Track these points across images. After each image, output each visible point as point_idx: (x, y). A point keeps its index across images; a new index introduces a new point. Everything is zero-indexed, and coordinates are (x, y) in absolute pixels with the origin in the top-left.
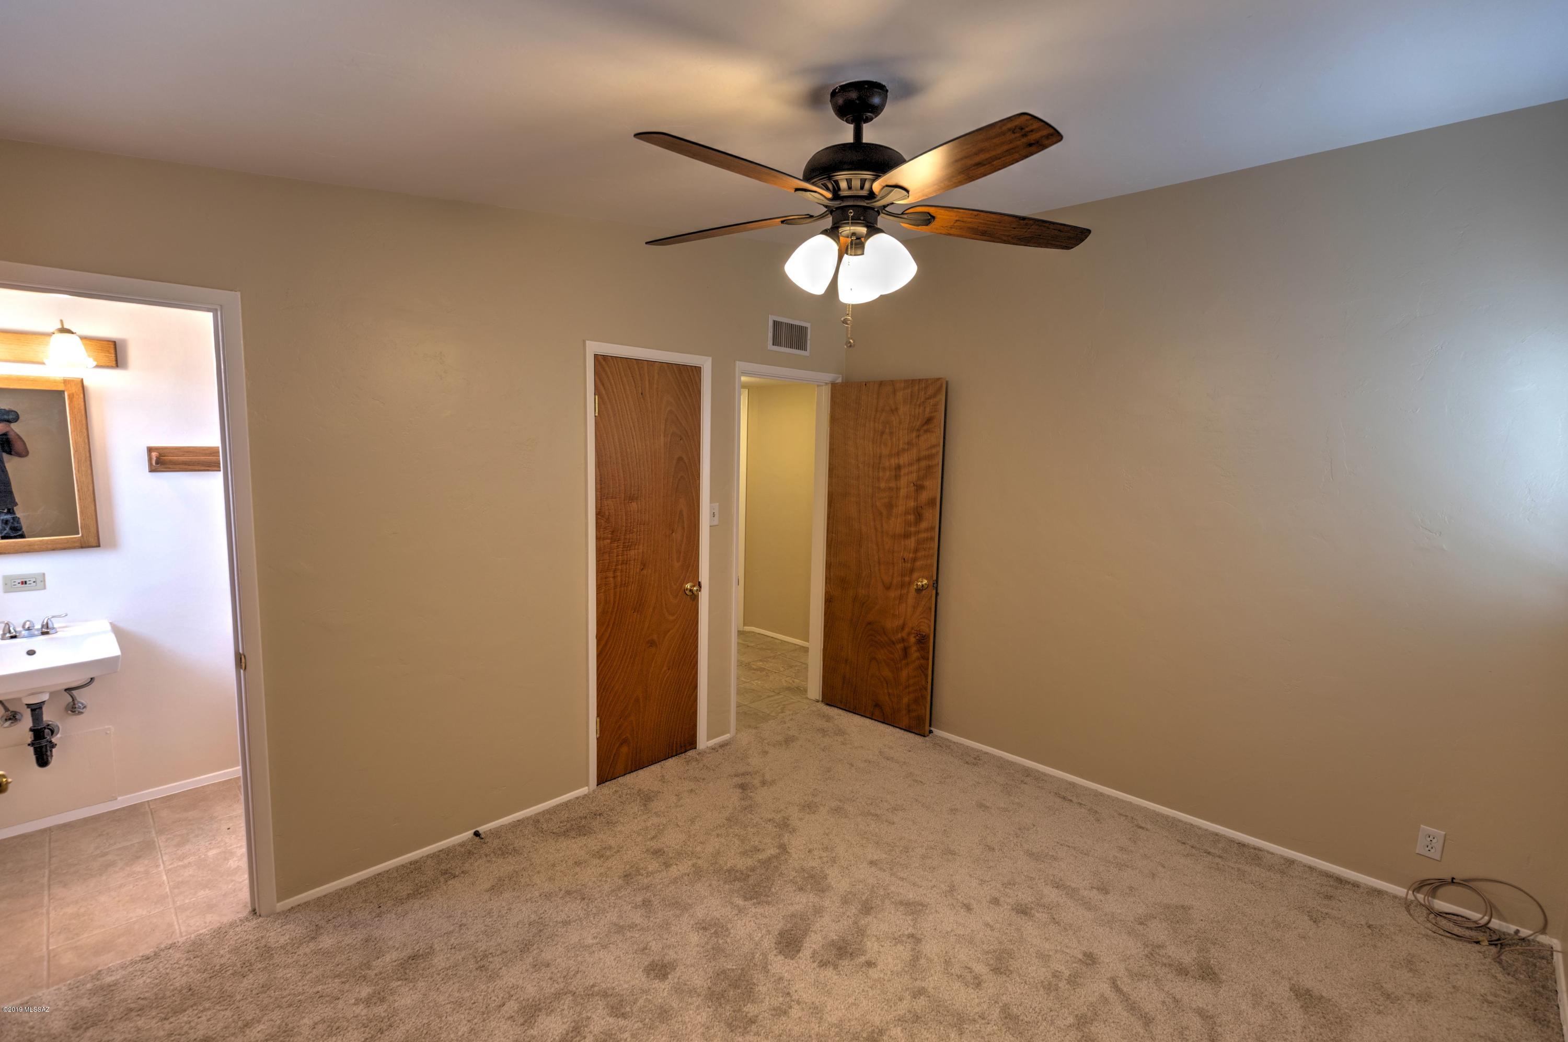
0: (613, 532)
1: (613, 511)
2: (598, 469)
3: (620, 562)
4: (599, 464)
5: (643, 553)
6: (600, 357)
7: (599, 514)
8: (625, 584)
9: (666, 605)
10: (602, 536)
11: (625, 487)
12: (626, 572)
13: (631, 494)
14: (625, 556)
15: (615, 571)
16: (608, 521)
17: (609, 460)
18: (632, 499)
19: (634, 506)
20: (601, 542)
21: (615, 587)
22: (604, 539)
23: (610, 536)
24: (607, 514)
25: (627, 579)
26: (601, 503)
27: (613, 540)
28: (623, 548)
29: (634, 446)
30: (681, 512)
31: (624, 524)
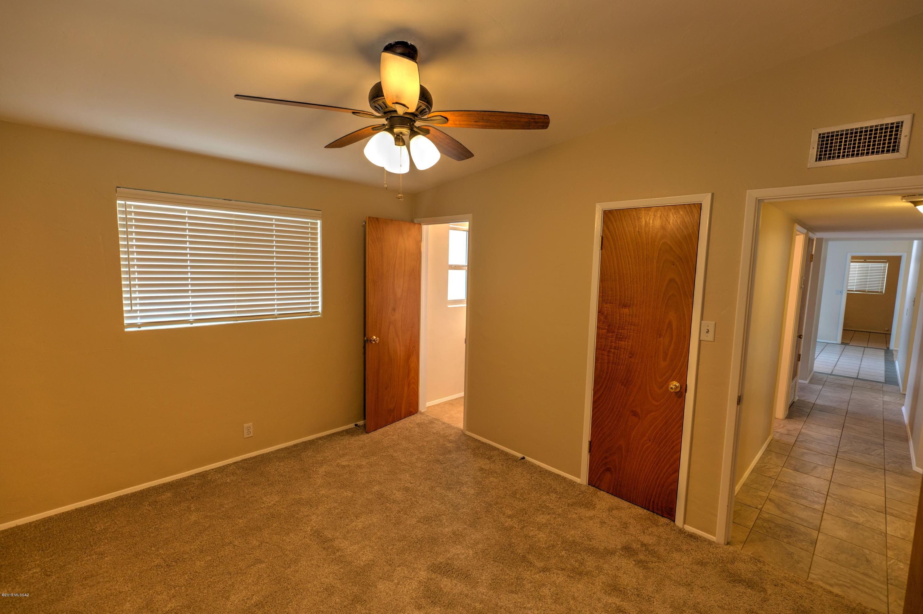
0: (609, 325)
1: (610, 312)
2: (601, 283)
3: (613, 347)
4: (603, 279)
5: (632, 345)
6: (607, 212)
7: (600, 312)
8: (616, 363)
9: (650, 390)
10: (601, 327)
11: (620, 297)
12: (617, 355)
13: (624, 302)
14: (617, 344)
15: (609, 352)
16: (606, 317)
17: (609, 277)
18: (625, 306)
19: (626, 311)
20: (600, 331)
21: (608, 363)
22: (602, 329)
23: (606, 328)
24: (606, 313)
25: (618, 360)
26: (602, 305)
27: (608, 331)
28: (616, 338)
29: (630, 269)
30: (670, 323)
31: (618, 322)
